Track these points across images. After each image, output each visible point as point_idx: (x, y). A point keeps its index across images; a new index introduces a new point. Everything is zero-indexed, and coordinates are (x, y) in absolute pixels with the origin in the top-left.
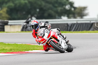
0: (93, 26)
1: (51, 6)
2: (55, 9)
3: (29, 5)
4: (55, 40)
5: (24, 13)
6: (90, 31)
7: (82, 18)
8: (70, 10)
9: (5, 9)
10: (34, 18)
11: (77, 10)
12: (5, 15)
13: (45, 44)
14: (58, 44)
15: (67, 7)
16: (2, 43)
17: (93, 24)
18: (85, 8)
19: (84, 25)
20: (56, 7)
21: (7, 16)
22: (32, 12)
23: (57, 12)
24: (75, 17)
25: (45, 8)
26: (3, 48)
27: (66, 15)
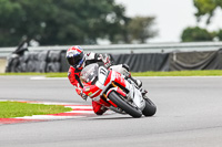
0: (169, 61)
1: (72, 15)
2: (82, 22)
3: (23, 13)
5: (13, 31)
6: (163, 72)
7: (143, 42)
8: (116, 25)
10: (34, 43)
11: (131, 25)
13: (98, 98)
15: (110, 18)
17: (167, 55)
18: (149, 20)
19: (149, 59)
22: (31, 30)
23: (86, 29)
24: (127, 41)
25: (58, 21)
27: (107, 36)
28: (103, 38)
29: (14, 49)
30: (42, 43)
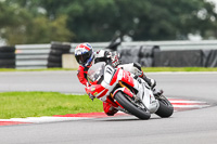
1: (165, 11)
2: (174, 18)
3: (116, 9)
4: (128, 91)
5: (106, 26)
8: (207, 21)
9: (63, 19)
12: (63, 31)
13: (105, 98)
14: (133, 98)
15: (201, 14)
16: (57, 93)
20: (176, 14)
21: (68, 32)
22: (124, 25)
25: (151, 17)
26: (60, 104)
27: (198, 32)
28: (194, 34)
29: (107, 44)
30: (135, 38)
